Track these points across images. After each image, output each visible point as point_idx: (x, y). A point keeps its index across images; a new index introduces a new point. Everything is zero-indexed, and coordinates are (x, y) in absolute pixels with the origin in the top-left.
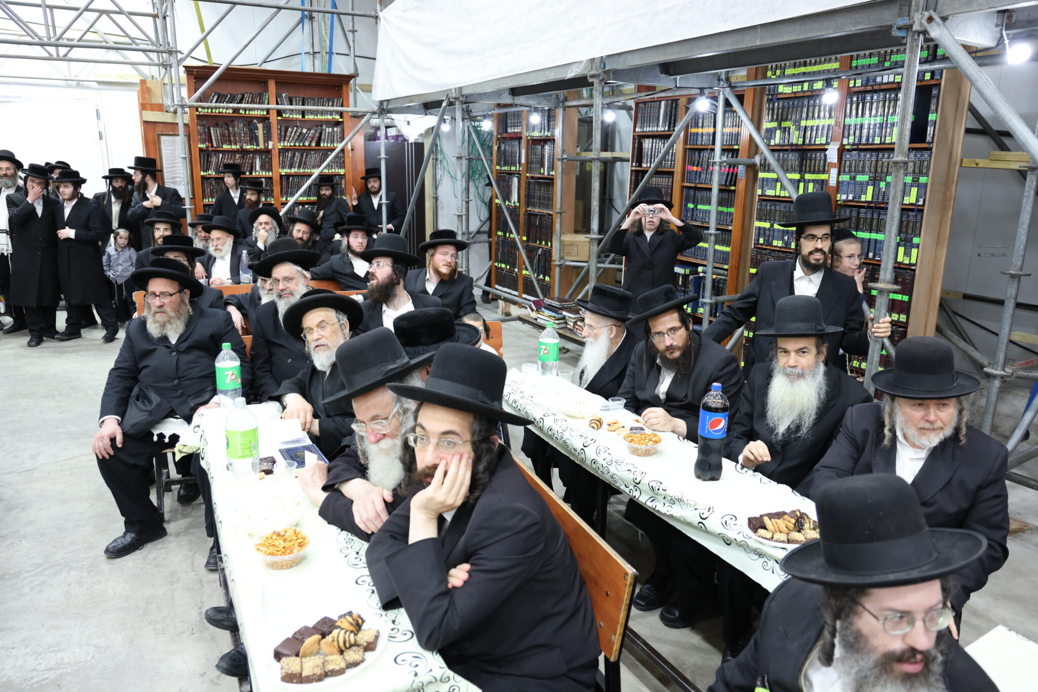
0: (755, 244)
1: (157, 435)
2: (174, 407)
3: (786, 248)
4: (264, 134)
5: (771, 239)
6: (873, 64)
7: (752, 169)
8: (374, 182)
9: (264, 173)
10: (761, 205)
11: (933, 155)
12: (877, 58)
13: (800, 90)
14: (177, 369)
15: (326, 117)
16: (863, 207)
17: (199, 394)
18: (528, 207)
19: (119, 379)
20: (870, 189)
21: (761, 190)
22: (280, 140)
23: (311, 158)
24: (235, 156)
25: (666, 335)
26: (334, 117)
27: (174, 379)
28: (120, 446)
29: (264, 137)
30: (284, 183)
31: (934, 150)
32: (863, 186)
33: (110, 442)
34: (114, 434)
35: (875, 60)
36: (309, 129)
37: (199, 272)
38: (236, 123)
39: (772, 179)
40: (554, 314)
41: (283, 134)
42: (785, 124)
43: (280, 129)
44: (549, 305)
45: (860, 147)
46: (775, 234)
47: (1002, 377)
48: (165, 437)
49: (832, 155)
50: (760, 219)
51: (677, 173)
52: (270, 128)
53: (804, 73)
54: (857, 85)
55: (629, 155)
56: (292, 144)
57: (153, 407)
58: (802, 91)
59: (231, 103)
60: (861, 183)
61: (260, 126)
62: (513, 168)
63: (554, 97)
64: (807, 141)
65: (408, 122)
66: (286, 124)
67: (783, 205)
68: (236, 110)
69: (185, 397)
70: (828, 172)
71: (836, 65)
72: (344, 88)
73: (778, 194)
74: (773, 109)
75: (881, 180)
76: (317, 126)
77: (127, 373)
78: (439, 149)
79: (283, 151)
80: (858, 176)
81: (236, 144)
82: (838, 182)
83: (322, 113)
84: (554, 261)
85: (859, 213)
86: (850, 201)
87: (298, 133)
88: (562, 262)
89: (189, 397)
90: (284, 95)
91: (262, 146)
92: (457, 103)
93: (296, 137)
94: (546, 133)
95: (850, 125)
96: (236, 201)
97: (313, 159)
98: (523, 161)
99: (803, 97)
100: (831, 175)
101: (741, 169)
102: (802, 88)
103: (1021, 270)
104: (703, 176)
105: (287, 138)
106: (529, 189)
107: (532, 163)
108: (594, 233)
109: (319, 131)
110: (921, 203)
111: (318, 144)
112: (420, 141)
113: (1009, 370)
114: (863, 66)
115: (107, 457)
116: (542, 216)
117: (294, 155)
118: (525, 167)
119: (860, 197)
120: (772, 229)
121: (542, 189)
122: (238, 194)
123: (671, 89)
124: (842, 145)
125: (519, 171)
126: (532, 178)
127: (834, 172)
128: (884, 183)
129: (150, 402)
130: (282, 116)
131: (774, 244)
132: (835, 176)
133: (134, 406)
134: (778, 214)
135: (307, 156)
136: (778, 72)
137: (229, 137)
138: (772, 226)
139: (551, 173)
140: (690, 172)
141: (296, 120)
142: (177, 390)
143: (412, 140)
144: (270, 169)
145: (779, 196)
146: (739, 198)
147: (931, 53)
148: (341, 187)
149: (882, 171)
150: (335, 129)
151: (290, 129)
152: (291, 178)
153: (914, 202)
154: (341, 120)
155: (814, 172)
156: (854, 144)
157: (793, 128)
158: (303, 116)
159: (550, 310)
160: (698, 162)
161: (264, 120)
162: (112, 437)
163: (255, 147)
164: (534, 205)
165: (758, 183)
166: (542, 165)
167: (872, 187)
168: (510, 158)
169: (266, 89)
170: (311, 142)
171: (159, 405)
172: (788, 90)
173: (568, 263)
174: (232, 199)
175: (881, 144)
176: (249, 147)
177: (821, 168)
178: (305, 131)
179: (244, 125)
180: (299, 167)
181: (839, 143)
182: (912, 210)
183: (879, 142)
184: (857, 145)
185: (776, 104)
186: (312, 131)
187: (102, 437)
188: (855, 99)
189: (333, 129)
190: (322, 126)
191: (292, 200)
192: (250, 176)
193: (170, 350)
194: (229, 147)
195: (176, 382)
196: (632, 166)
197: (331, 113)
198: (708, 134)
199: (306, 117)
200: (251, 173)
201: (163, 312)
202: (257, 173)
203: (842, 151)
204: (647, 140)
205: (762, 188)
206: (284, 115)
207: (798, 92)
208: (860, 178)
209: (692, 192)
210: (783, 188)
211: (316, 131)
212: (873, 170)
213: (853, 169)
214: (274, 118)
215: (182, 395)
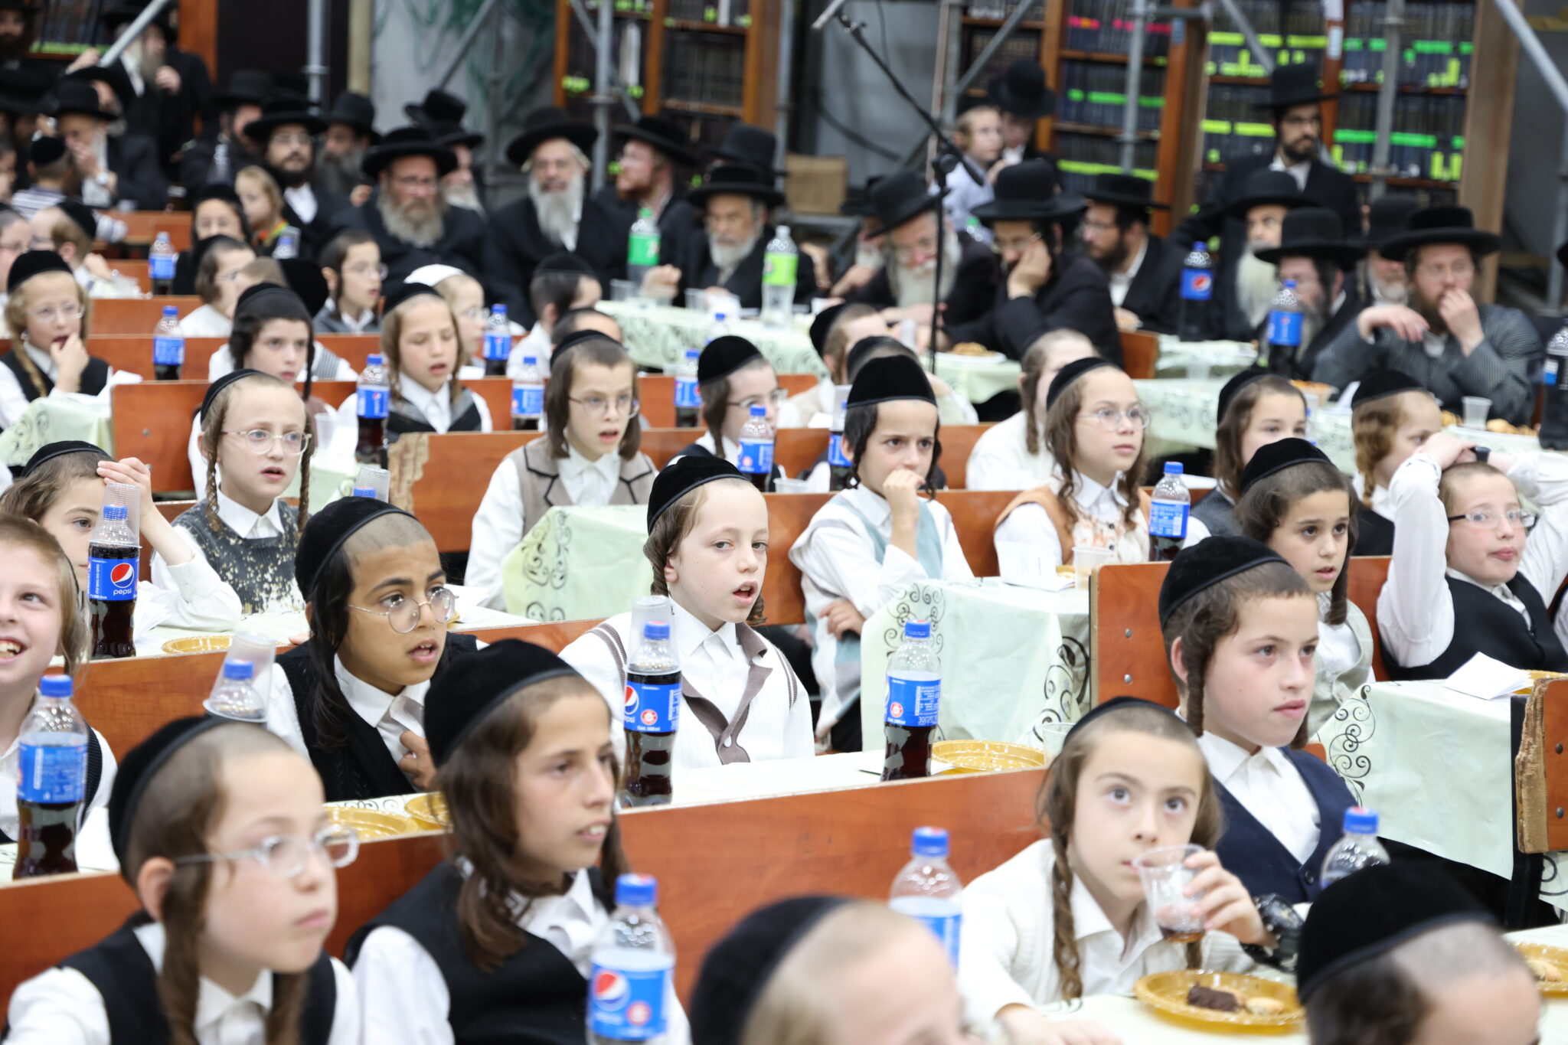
0: (1202, 162)
7: (1197, 28)
10: (1214, 92)
11: (1481, 10)
18: (668, 97)
21: (1213, 66)
39: (1234, 46)
49: (1334, 6)
51: (1050, 31)
62: (624, 5)
70: (1327, 34)
73: (1243, 72)
80: (1372, 42)
82: (1343, 51)
86: (1361, 83)
100: (1332, 40)
101: (1177, 27)
104: (1104, 38)
106: (673, 57)
110: (1464, 85)
116: (707, 120)
118: (661, 3)
120: (1233, 134)
121: (711, 57)
125: (645, 11)
126: (681, 30)
127: (1336, 34)
128: (1412, 53)
132: (1339, 40)
134: (1242, 106)
138: (1233, 128)
139: (739, 21)
140: (1078, 30)
145: (1246, 77)
146: (1173, 81)
153: (1454, 83)
155: (1304, 35)
160: (1093, 9)
165: (1208, 53)
166: (712, 1)
177: (1315, 28)
182: (1452, 97)
205: (1216, 62)
208: (1374, 44)
209: (1078, 69)
210: (1254, 60)
213: (1366, 30)
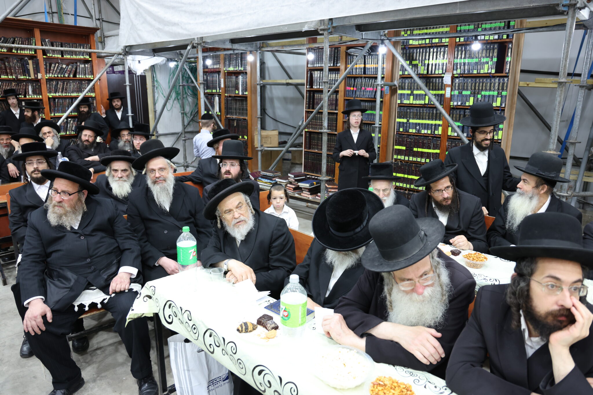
0: (397, 132)
1: (78, 306)
2: (90, 281)
3: (418, 133)
4: (33, 68)
5: (408, 129)
6: (471, 29)
8: (118, 101)
9: (35, 96)
10: (400, 109)
11: (509, 80)
12: (473, 26)
13: (424, 43)
14: (88, 249)
15: (79, 57)
16: (467, 109)
17: (108, 266)
18: (227, 115)
19: (34, 264)
20: (472, 99)
21: (400, 101)
22: (46, 73)
23: (70, 85)
24: (11, 84)
25: (444, 191)
26: (85, 57)
27: (86, 258)
28: (50, 321)
29: (34, 70)
30: (52, 103)
31: (510, 77)
32: (467, 98)
33: (42, 320)
34: (45, 312)
35: (472, 27)
36: (68, 65)
37: (13, 170)
38: (11, 59)
39: (408, 94)
40: (269, 181)
41: (48, 68)
42: (414, 62)
43: (46, 65)
44: (264, 175)
45: (464, 75)
46: (410, 126)
47: (566, 197)
48: (85, 306)
49: (447, 79)
50: (399, 117)
51: (341, 91)
52: (38, 64)
53: (426, 34)
54: (461, 41)
55: (305, 81)
56: (56, 76)
57: (72, 284)
58: (426, 44)
59: (6, 43)
60: (466, 96)
61: (30, 62)
62: (214, 91)
63: (254, 45)
64: (430, 73)
65: (139, 61)
66: (50, 62)
67: (415, 109)
68: (10, 49)
69: (97, 271)
70: (445, 90)
71: (448, 29)
72: (91, 37)
73: (411, 102)
74: (406, 54)
75: (478, 94)
76: (73, 63)
77: (39, 258)
78: (155, 79)
79: (49, 80)
80: (463, 92)
81: (12, 75)
82: (451, 95)
83: (76, 53)
84: (257, 148)
85: (465, 112)
86: (459, 106)
87: (60, 68)
88: (262, 148)
89: (100, 270)
90: (47, 40)
91: (32, 77)
92: (199, 47)
93: (58, 71)
94: (240, 68)
95: (457, 64)
96: (18, 116)
97: (72, 86)
98: (222, 86)
99: (425, 47)
100: (447, 91)
102: (425, 42)
103: (576, 140)
104: (358, 93)
105: (51, 71)
106: (227, 104)
107: (228, 87)
108: (325, 129)
109: (75, 67)
110: (503, 106)
111: (75, 76)
112: (143, 74)
113: (569, 193)
114: (465, 31)
115: (39, 333)
116: (238, 120)
117: (58, 84)
118: (224, 90)
119: (465, 103)
120: (408, 123)
121: (238, 103)
122: (18, 111)
123: (358, 40)
124: (453, 74)
125: (219, 92)
126: (230, 96)
127: (448, 89)
128: (480, 95)
129: (67, 279)
130: (46, 55)
131: (410, 131)
132: (450, 91)
133: (52, 285)
134: (412, 114)
135: (67, 84)
136: (409, 32)
137: (6, 69)
138: (408, 121)
139: (245, 93)
140: (349, 91)
141: (58, 58)
142: (90, 267)
143: (139, 73)
144: (40, 93)
145: (412, 104)
146: (386, 105)
147: (506, 24)
148: (93, 105)
149: (479, 89)
150: (86, 65)
151: (53, 65)
152: (57, 100)
153: (499, 105)
154: (90, 59)
155: (435, 90)
156: (460, 74)
157: (420, 65)
158: (62, 56)
159: (266, 178)
160: (354, 85)
161: (32, 57)
162: (43, 314)
163: (27, 77)
164: (232, 114)
165: (398, 97)
166: (237, 88)
167: (473, 98)
168: (211, 85)
169: (33, 36)
170: (69, 74)
171: (77, 281)
172: (416, 43)
173: (266, 149)
174: (14, 115)
175: (477, 73)
176: (22, 77)
177: (440, 88)
178: (64, 66)
179: (18, 61)
180: (62, 92)
181: (452, 73)
182: (498, 110)
183: (476, 73)
184: (462, 74)
185: (408, 51)
186: (70, 67)
187: (36, 317)
188: (460, 48)
189: (85, 65)
190: (76, 63)
191: (65, 115)
192: (25, 98)
193: (78, 235)
194: (6, 77)
195: (89, 260)
196: (307, 88)
197: (83, 53)
198: (360, 68)
199: (65, 56)
200: (25, 96)
201: (61, 207)
202: (30, 96)
203: (453, 78)
204: (316, 72)
205: (401, 99)
206: (48, 55)
207: (422, 44)
208: (464, 93)
210: (415, 99)
211: (73, 66)
212: (473, 88)
213: (461, 88)
214: (40, 57)
215: (94, 270)
